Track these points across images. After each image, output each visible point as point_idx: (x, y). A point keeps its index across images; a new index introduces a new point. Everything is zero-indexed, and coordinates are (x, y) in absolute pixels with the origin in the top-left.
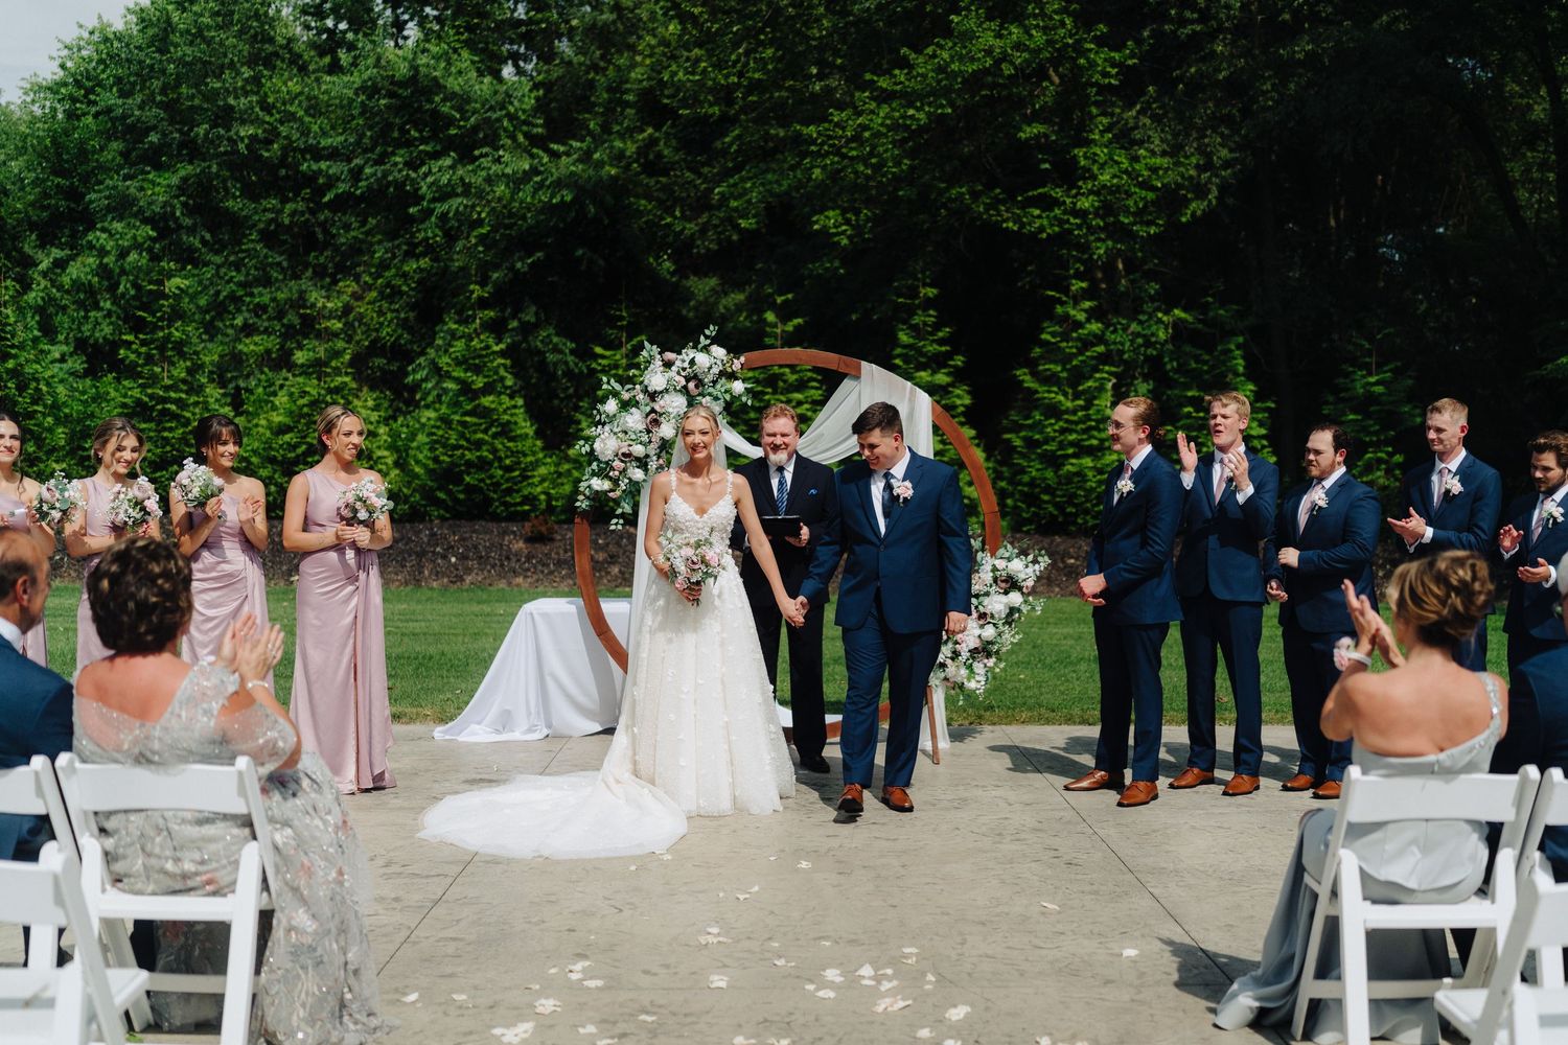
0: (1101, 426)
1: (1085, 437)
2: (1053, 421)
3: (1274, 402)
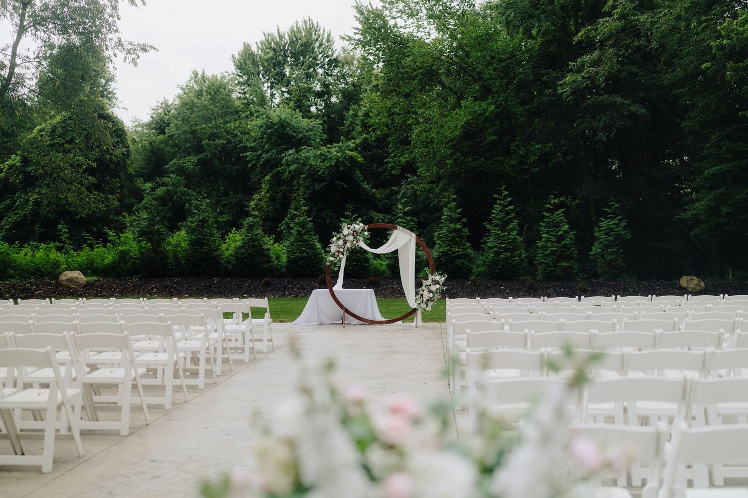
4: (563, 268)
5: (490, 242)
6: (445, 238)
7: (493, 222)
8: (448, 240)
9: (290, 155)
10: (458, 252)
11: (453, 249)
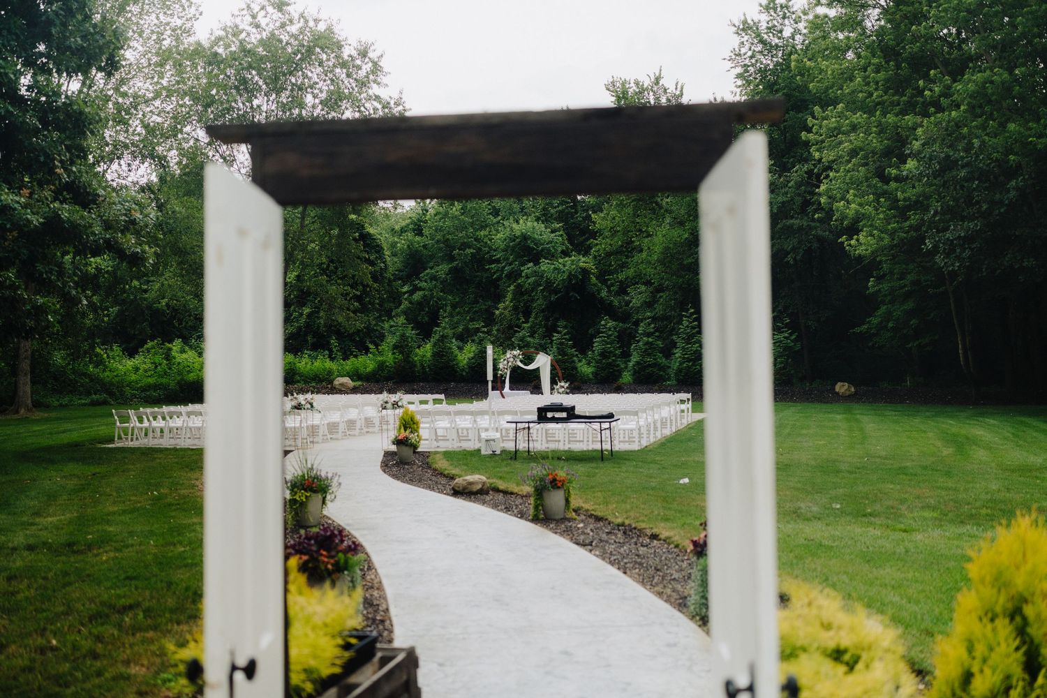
6: (640, 350)
8: (642, 352)
9: (528, 268)
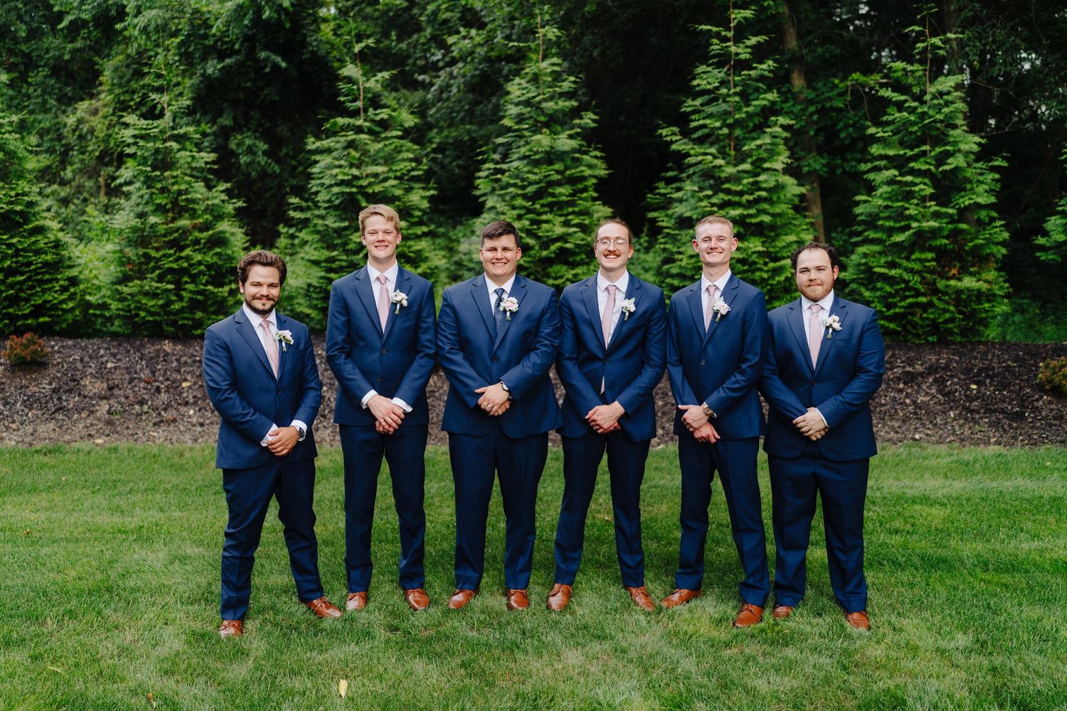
0: (775, 198)
1: (752, 211)
2: (710, 193)
3: (1004, 158)
4: (960, 298)
5: (681, 201)
6: (515, 185)
7: (693, 124)
8: (525, 197)
10: (562, 238)
11: (545, 226)
